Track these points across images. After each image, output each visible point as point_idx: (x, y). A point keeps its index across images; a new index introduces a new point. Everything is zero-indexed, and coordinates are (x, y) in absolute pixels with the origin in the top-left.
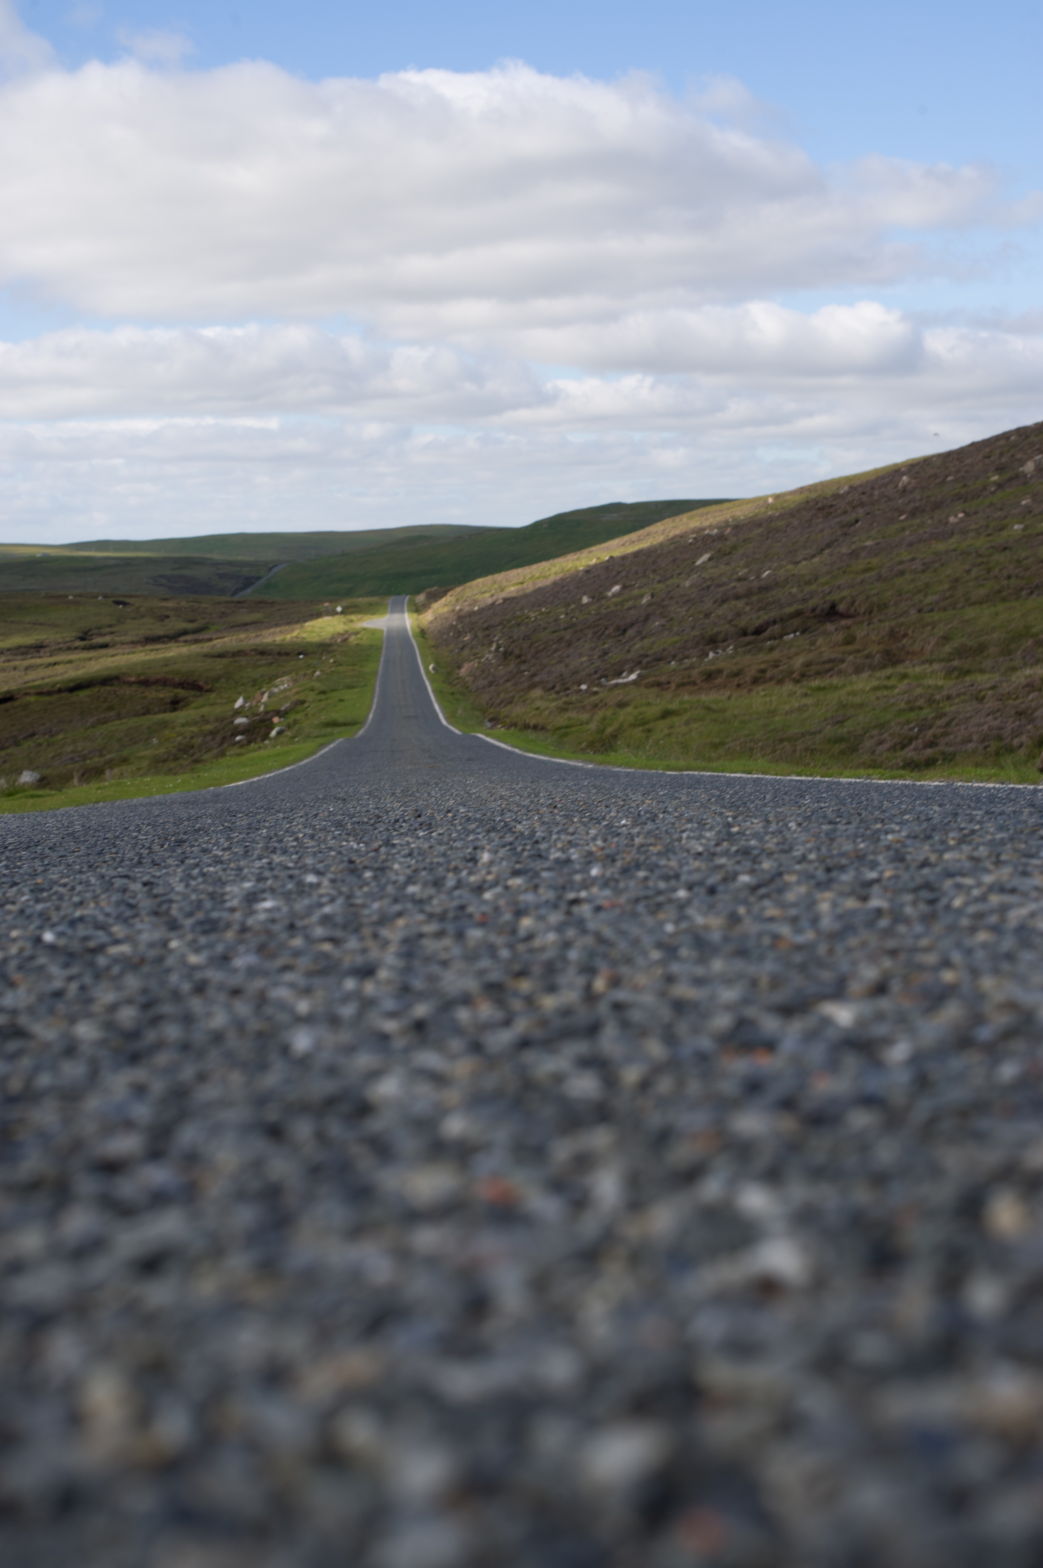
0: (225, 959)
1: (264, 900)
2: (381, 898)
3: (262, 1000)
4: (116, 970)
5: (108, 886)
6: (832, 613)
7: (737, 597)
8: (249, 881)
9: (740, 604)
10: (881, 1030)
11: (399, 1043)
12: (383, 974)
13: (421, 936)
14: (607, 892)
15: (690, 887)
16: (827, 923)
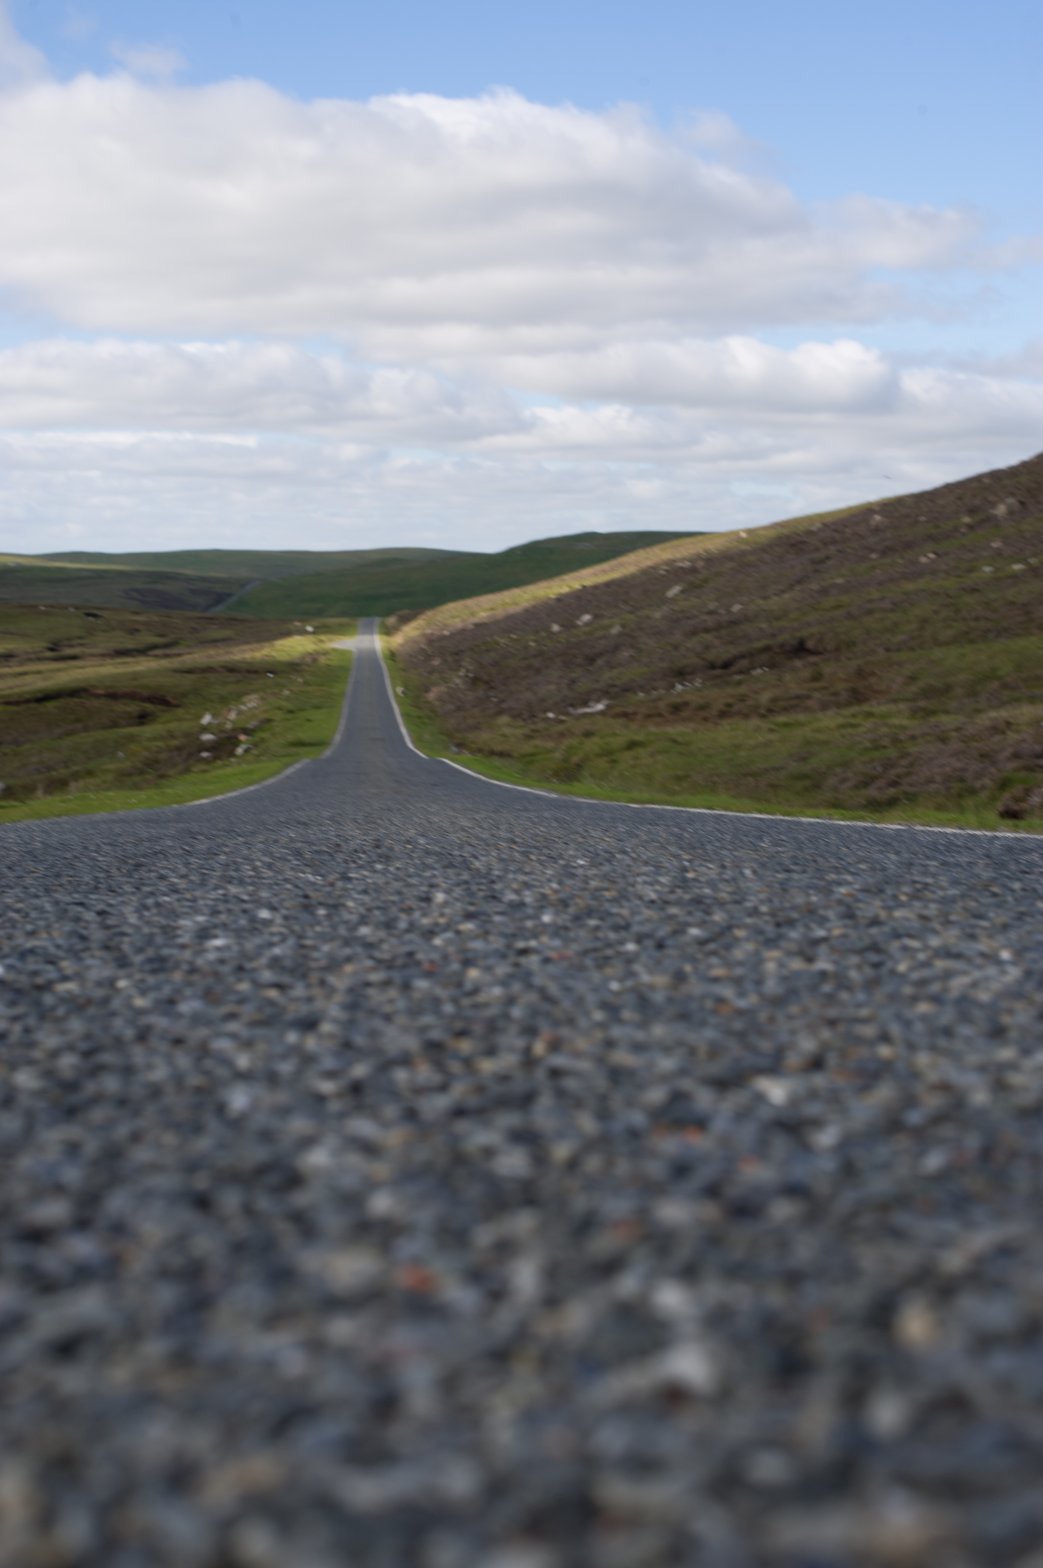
0: (171, 1002)
1: (215, 937)
2: (332, 939)
3: (203, 1051)
4: (61, 1011)
5: (62, 913)
6: (800, 649)
7: (707, 630)
8: (203, 914)
9: (709, 637)
10: (813, 1109)
11: (334, 1106)
12: (326, 1027)
13: (368, 984)
14: (557, 943)
15: (639, 939)
16: (771, 986)
